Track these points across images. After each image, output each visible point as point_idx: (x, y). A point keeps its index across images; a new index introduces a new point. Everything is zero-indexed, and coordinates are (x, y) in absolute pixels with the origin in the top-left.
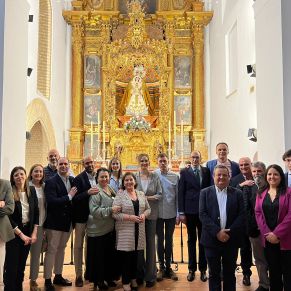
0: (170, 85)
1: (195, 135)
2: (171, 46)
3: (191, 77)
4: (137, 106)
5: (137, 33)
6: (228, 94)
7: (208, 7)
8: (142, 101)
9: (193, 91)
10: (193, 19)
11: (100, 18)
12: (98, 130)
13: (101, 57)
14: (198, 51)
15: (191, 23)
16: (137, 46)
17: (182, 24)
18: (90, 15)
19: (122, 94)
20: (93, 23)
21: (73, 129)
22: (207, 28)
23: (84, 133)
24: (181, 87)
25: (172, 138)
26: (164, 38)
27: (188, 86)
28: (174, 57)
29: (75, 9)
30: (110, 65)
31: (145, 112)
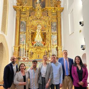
0: (50, 31)
1: (58, 48)
2: (50, 18)
3: (57, 29)
4: (38, 38)
5: (39, 13)
6: (70, 34)
7: (62, 6)
8: (40, 37)
9: (58, 33)
10: (57, 10)
11: (26, 9)
12: (24, 46)
13: (26, 22)
14: (59, 20)
15: (57, 11)
16: (39, 18)
17: (54, 11)
18: (23, 8)
19: (33, 35)
20: (24, 10)
21: (16, 46)
22: (62, 13)
23: (19, 48)
24: (53, 32)
25: (51, 49)
26: (48, 16)
27: (56, 32)
28: (51, 22)
29: (17, 5)
30: (29, 24)
31: (41, 40)
